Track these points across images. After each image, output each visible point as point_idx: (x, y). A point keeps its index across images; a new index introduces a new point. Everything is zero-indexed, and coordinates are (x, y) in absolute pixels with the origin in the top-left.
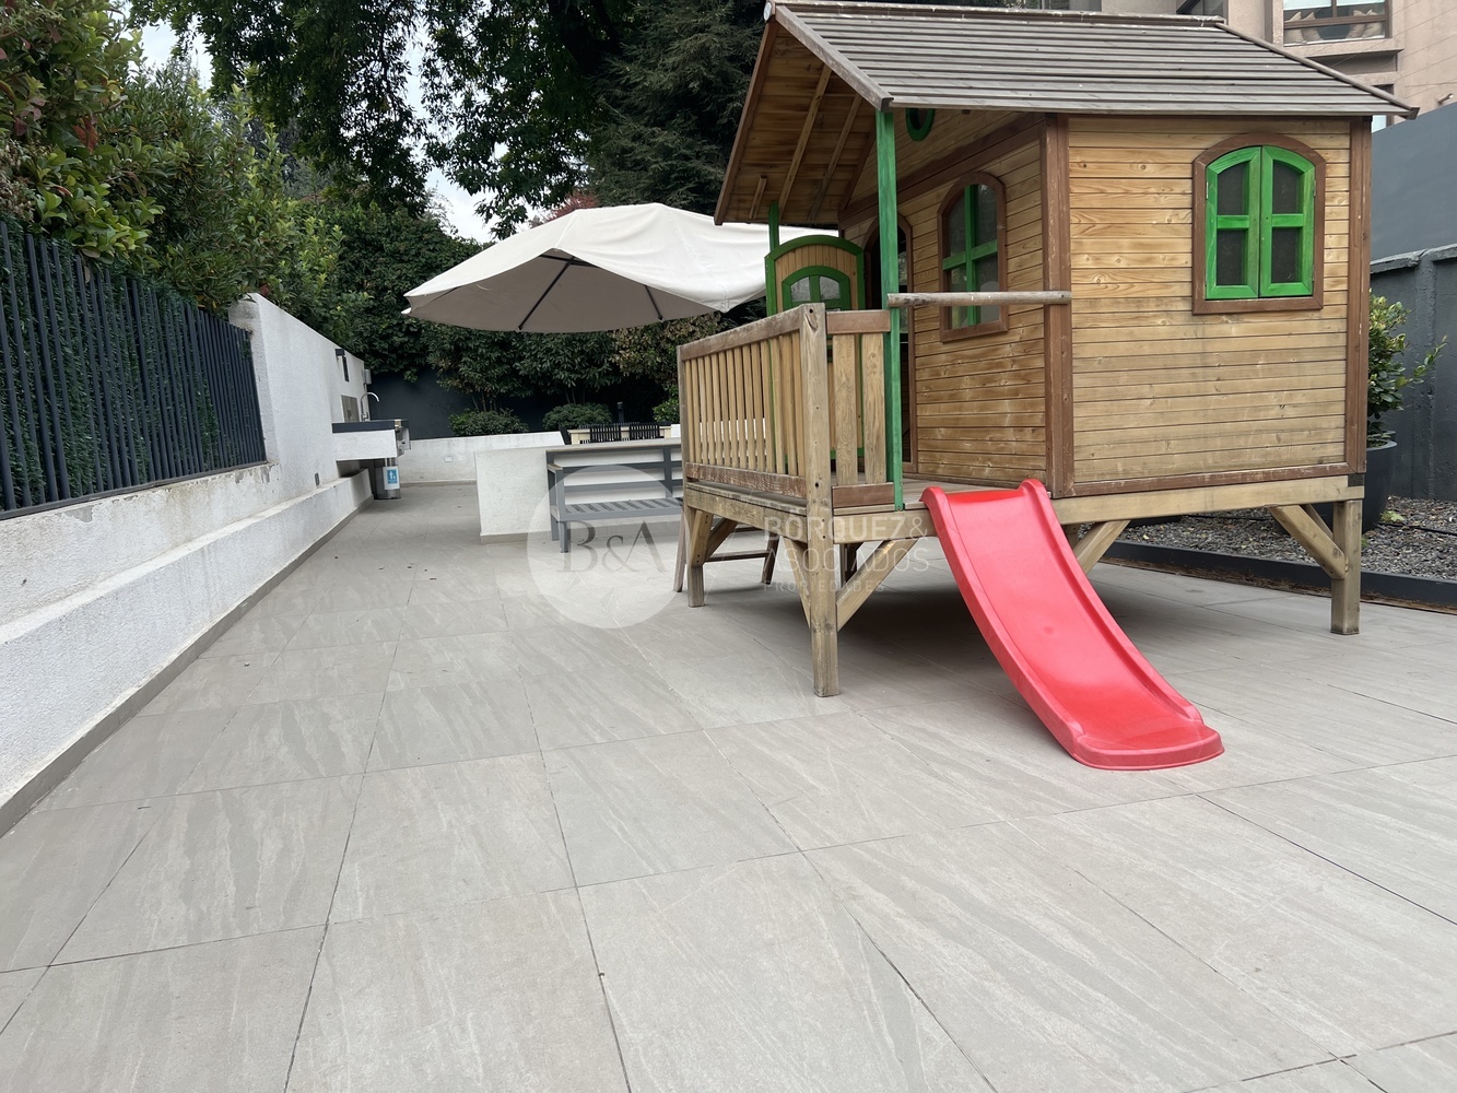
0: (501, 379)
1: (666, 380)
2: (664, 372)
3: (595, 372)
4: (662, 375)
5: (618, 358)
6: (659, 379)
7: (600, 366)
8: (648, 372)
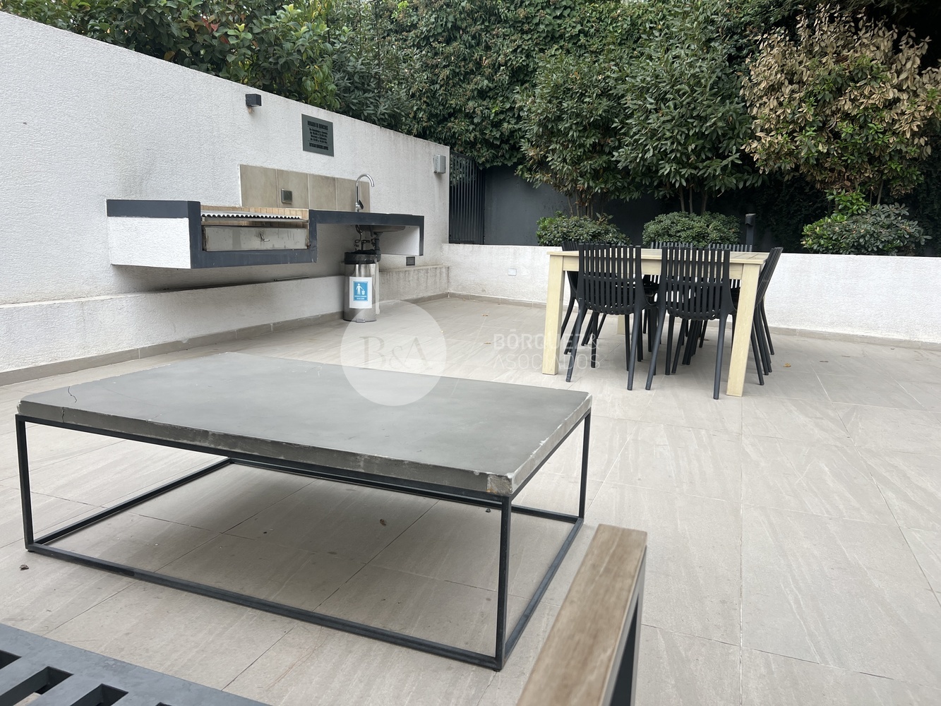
0: (596, 175)
1: (833, 183)
2: (832, 170)
3: (716, 166)
4: (826, 176)
5: (754, 145)
6: (822, 182)
7: (725, 158)
8: (803, 169)
